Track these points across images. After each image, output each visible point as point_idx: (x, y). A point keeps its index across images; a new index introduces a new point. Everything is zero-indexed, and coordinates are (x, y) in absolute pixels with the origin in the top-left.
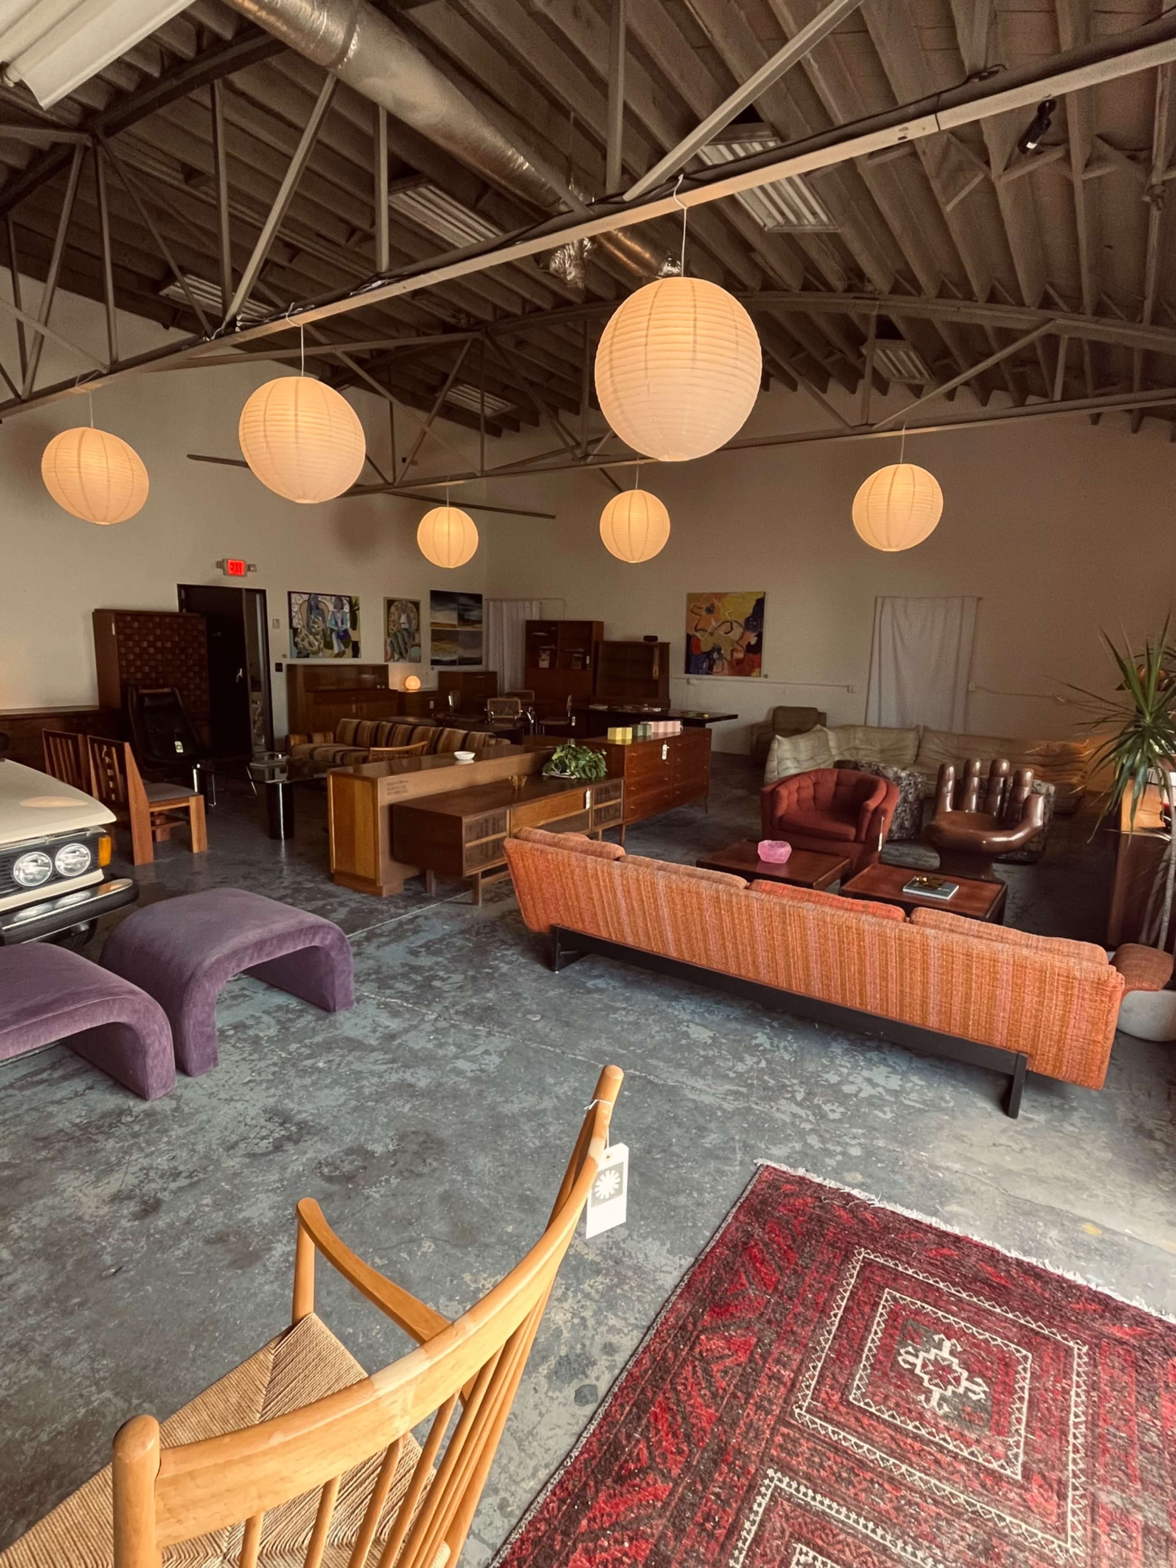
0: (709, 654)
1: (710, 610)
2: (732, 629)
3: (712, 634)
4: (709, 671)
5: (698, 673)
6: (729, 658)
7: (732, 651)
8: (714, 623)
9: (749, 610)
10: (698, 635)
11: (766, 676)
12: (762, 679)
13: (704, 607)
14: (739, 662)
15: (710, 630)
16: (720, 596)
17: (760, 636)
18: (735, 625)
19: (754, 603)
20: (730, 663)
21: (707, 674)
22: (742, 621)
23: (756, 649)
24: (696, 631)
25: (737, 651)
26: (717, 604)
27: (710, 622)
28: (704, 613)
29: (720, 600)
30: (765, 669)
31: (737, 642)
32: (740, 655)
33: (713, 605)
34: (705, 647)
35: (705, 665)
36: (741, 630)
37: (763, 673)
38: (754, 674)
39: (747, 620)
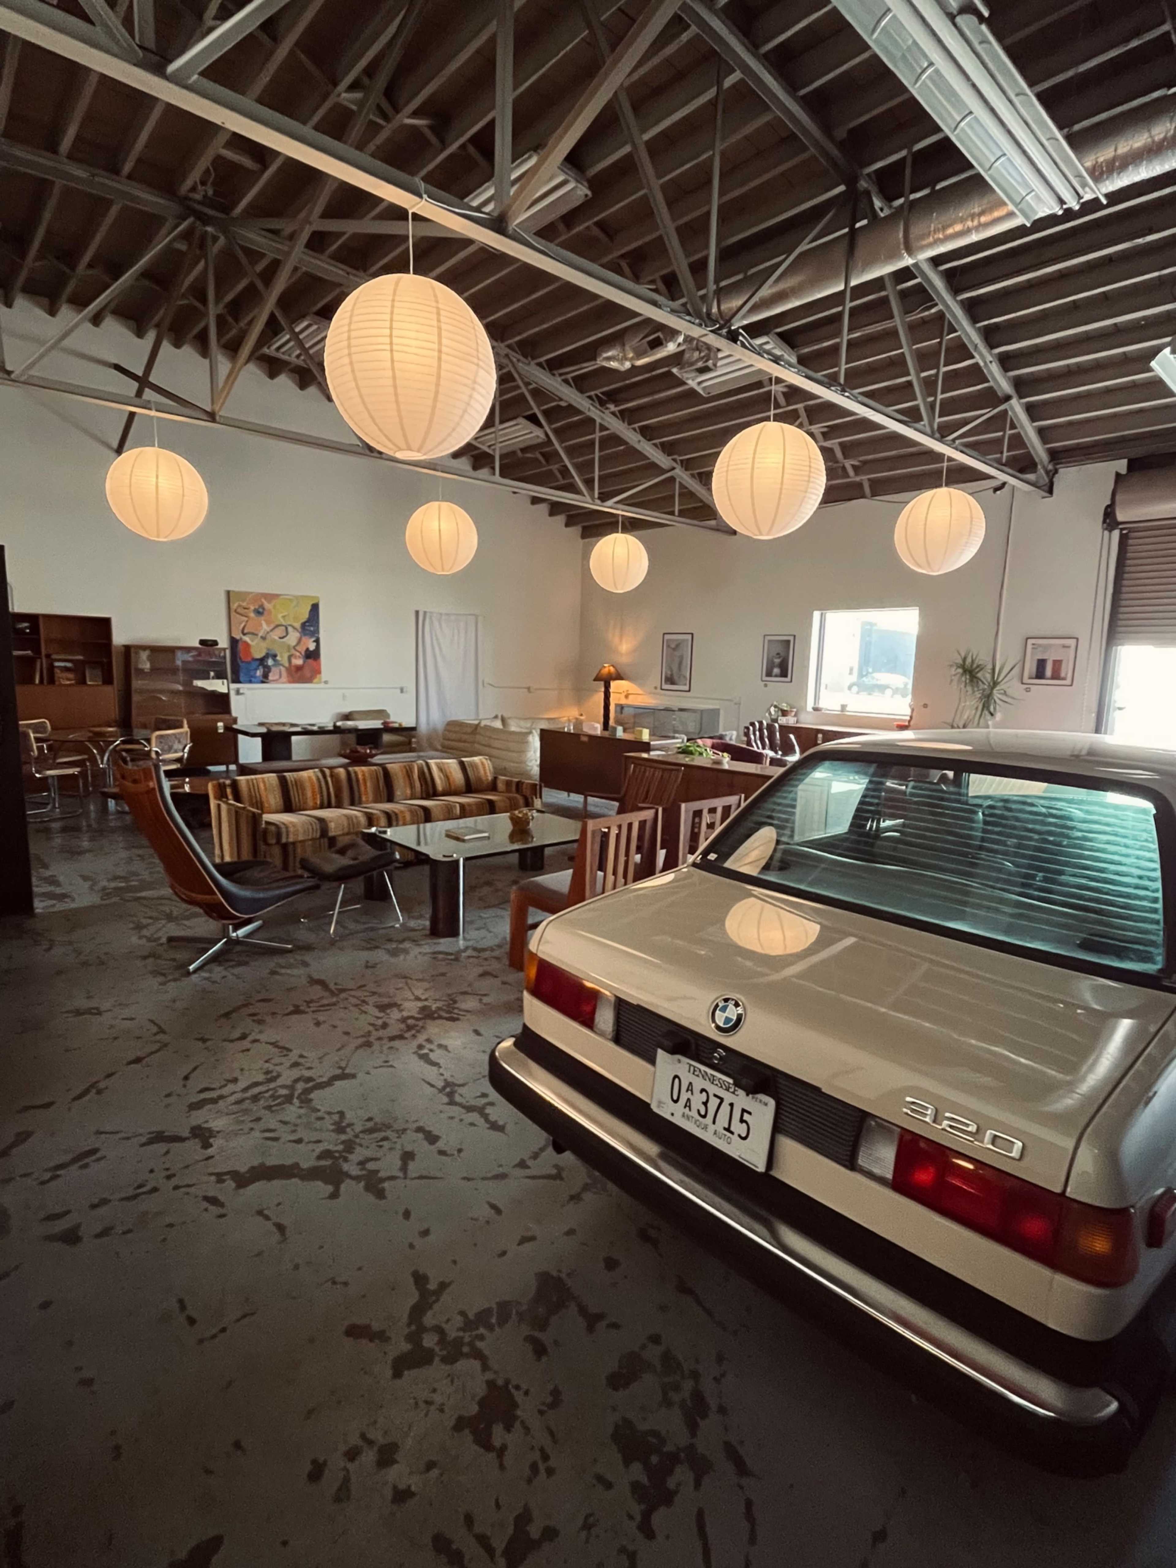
0: (262, 661)
1: (259, 612)
2: (287, 633)
3: (264, 638)
4: (265, 679)
5: (250, 682)
6: (287, 665)
7: (290, 658)
8: (265, 626)
9: (305, 615)
10: (246, 639)
11: (326, 682)
12: (322, 685)
13: (252, 608)
14: (299, 668)
15: (261, 634)
16: (271, 597)
17: (317, 641)
18: (290, 629)
19: (309, 608)
20: (288, 670)
21: (263, 682)
22: (298, 625)
23: (313, 655)
24: (244, 634)
25: (296, 657)
26: (267, 605)
27: (261, 625)
28: (252, 615)
29: (269, 602)
30: (325, 674)
31: (294, 648)
32: (299, 662)
33: (262, 606)
34: (258, 653)
35: (259, 673)
36: (298, 635)
37: (323, 680)
38: (315, 681)
39: (303, 625)
